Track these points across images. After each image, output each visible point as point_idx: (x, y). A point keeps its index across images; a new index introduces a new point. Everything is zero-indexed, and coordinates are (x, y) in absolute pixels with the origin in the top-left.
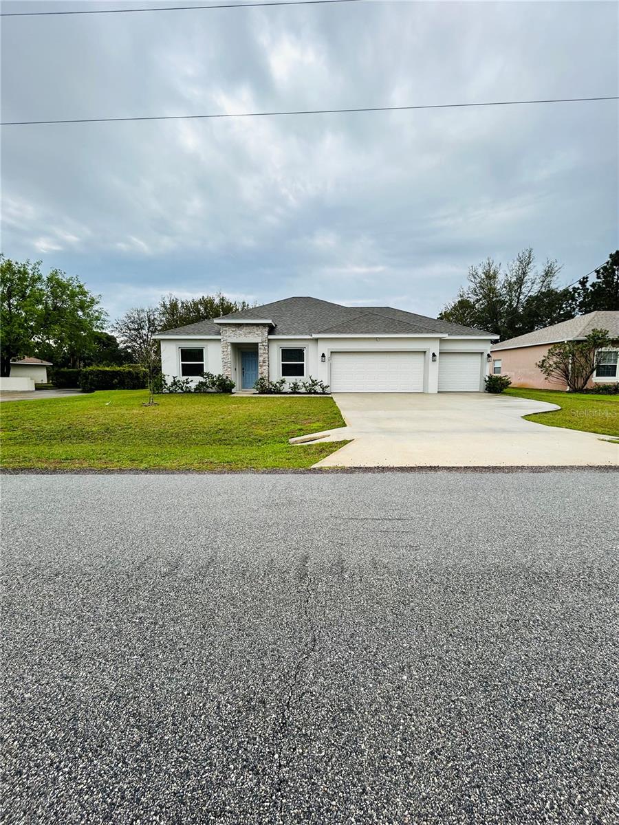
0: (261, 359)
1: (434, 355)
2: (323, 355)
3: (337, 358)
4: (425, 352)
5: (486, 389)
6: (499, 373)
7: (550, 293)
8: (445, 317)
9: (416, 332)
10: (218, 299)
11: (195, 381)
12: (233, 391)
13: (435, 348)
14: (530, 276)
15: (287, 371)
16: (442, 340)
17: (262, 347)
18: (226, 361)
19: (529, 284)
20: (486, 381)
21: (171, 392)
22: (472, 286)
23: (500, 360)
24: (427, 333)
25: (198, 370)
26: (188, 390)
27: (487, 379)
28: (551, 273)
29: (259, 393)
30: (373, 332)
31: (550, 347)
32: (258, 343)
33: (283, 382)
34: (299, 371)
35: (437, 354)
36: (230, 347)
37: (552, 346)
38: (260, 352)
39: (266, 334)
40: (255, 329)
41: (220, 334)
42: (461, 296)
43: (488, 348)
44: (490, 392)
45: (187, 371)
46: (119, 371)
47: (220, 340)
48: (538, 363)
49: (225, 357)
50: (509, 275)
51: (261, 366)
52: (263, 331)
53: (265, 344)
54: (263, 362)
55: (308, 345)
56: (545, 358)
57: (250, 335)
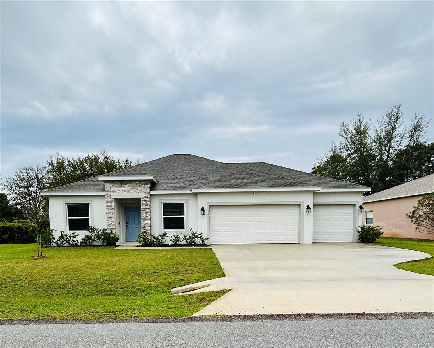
0: (143, 213)
1: (308, 207)
2: (203, 209)
3: (215, 211)
4: (299, 205)
5: (359, 240)
6: (372, 223)
7: (419, 147)
8: (317, 171)
9: (291, 185)
10: (103, 157)
11: (81, 235)
12: (117, 244)
13: (309, 200)
14: (399, 130)
15: (169, 224)
16: (315, 193)
17: (144, 202)
18: (110, 216)
19: (398, 139)
20: (359, 232)
21: (59, 246)
22: (344, 141)
23: (372, 211)
24: (302, 186)
25: (84, 225)
26: (74, 243)
27: (360, 230)
28: (419, 127)
29: (142, 246)
30: (251, 187)
31: (420, 198)
32: (140, 199)
33: (165, 235)
34: (179, 224)
35: (311, 206)
36: (113, 203)
37: (421, 198)
38: (143, 206)
39: (148, 189)
40: (138, 185)
41: (104, 190)
42: (334, 151)
43: (360, 200)
44: (363, 242)
45: (74, 225)
46: (9, 226)
47: (105, 195)
48: (409, 214)
49: (109, 211)
50: (379, 131)
51: (144, 220)
52: (145, 186)
53: (147, 199)
54: (146, 216)
55: (188, 199)
56: (415, 209)
57: (133, 191)
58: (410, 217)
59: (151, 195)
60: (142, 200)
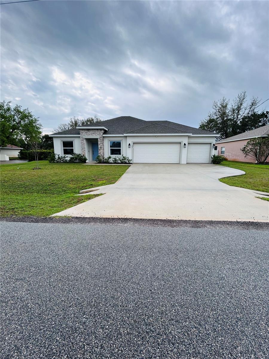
0: (99, 146)
1: (185, 144)
2: (129, 145)
3: (136, 146)
4: (181, 143)
5: (212, 162)
6: (224, 153)
13: (185, 141)
14: (244, 105)
15: (113, 152)
16: (189, 137)
18: (83, 147)
19: (243, 110)
20: (212, 158)
22: (215, 111)
23: (224, 147)
24: (182, 133)
25: (71, 152)
26: (65, 161)
28: (255, 104)
29: (98, 163)
30: (154, 133)
33: (110, 158)
34: (118, 152)
35: (187, 144)
36: (85, 141)
38: (99, 143)
39: (102, 134)
41: (79, 134)
44: (214, 163)
45: (66, 152)
47: (80, 137)
48: (242, 149)
49: (82, 145)
50: (234, 106)
51: (100, 150)
52: (100, 132)
53: (101, 139)
54: (101, 148)
55: (122, 139)
56: (245, 146)
57: (94, 135)
58: (242, 150)
59: (103, 137)
60: (98, 139)
